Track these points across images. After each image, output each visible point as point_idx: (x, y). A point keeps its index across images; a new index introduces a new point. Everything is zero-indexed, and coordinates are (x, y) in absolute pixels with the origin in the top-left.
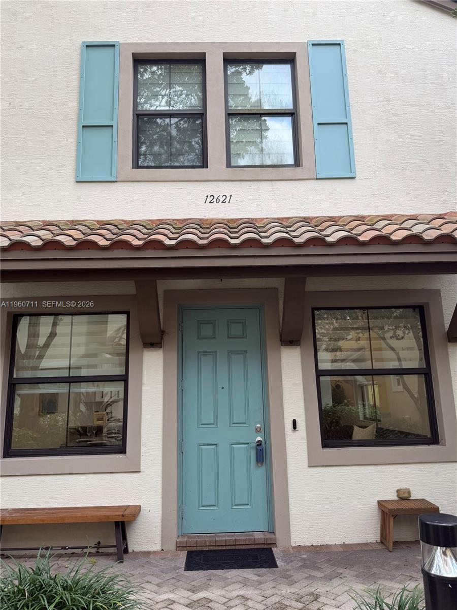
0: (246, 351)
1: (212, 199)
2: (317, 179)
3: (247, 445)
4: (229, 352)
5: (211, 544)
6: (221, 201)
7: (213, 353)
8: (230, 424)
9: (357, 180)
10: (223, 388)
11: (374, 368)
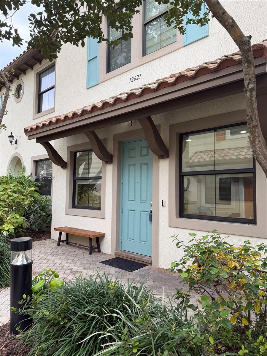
0: (148, 163)
1: (133, 79)
2: (184, 46)
3: (147, 212)
4: (141, 164)
5: (126, 256)
6: (136, 79)
7: (134, 165)
8: (140, 201)
9: (209, 37)
10: (138, 183)
11: (215, 170)
